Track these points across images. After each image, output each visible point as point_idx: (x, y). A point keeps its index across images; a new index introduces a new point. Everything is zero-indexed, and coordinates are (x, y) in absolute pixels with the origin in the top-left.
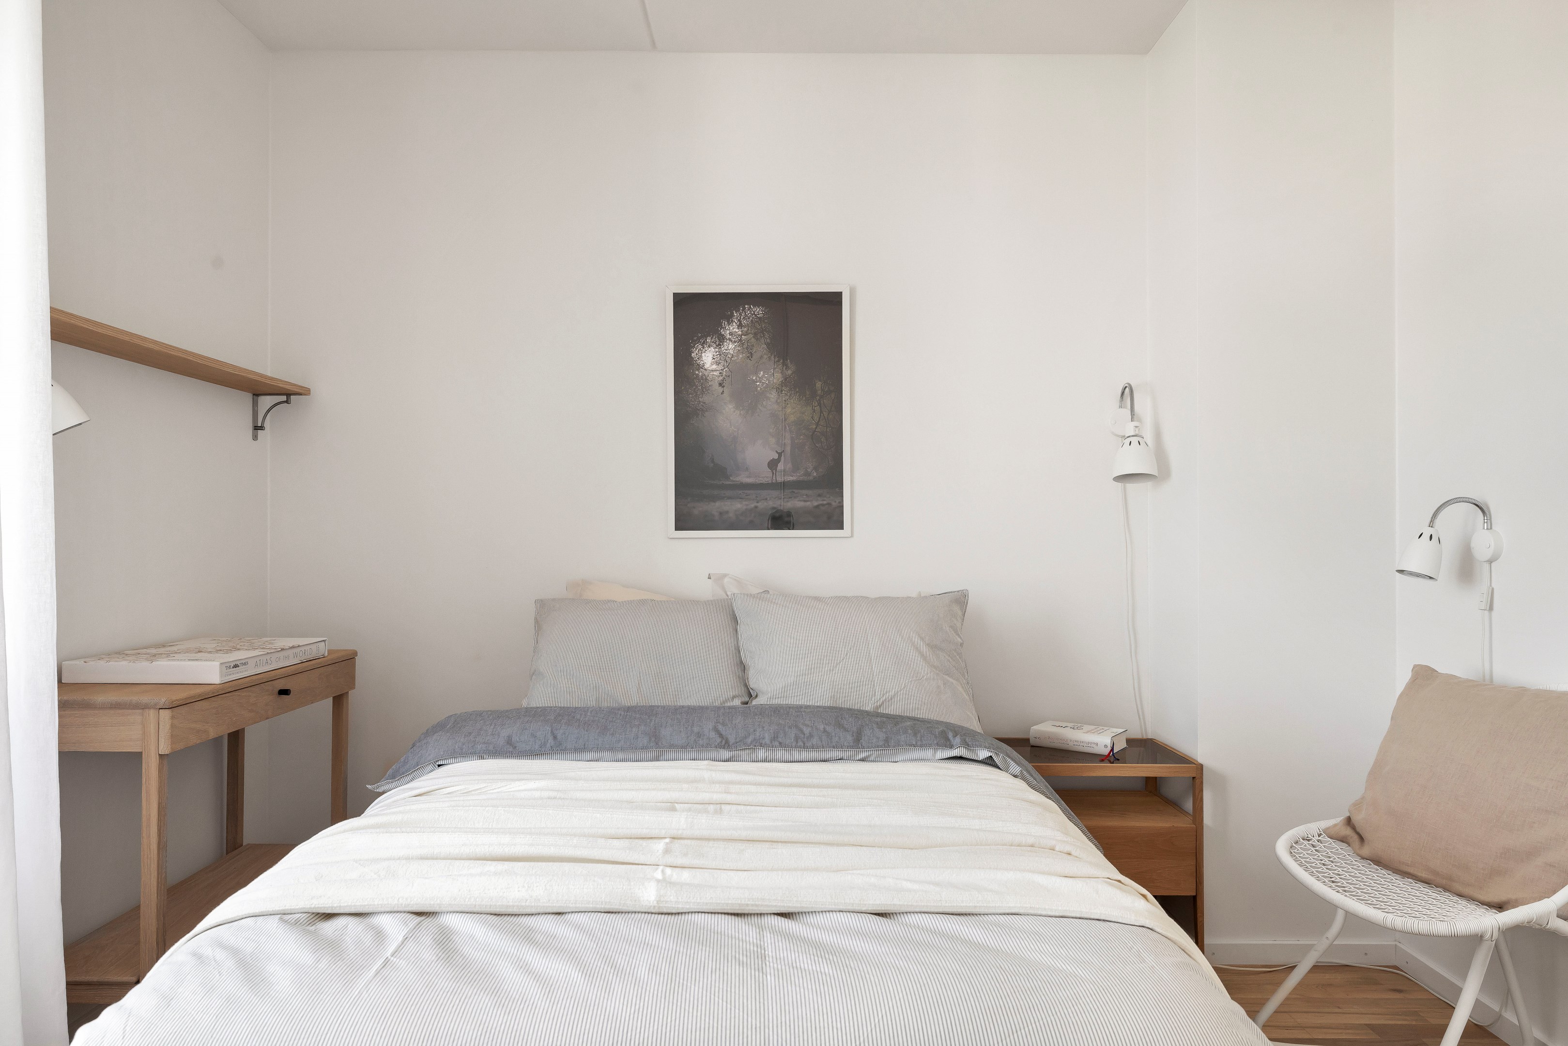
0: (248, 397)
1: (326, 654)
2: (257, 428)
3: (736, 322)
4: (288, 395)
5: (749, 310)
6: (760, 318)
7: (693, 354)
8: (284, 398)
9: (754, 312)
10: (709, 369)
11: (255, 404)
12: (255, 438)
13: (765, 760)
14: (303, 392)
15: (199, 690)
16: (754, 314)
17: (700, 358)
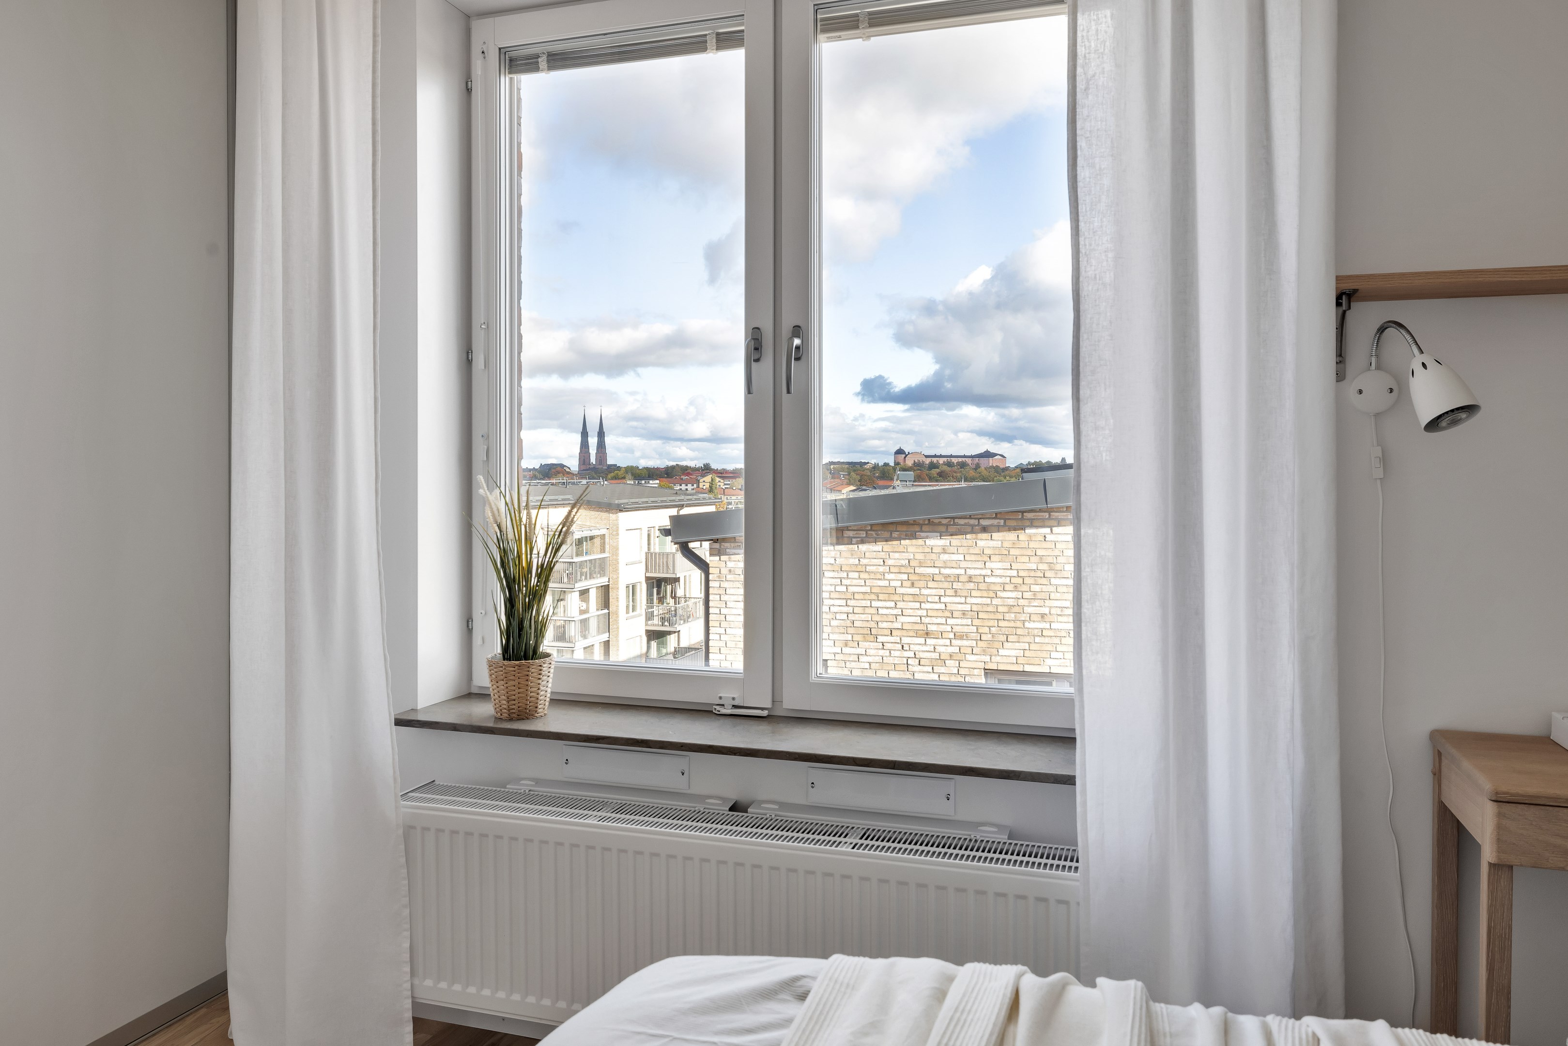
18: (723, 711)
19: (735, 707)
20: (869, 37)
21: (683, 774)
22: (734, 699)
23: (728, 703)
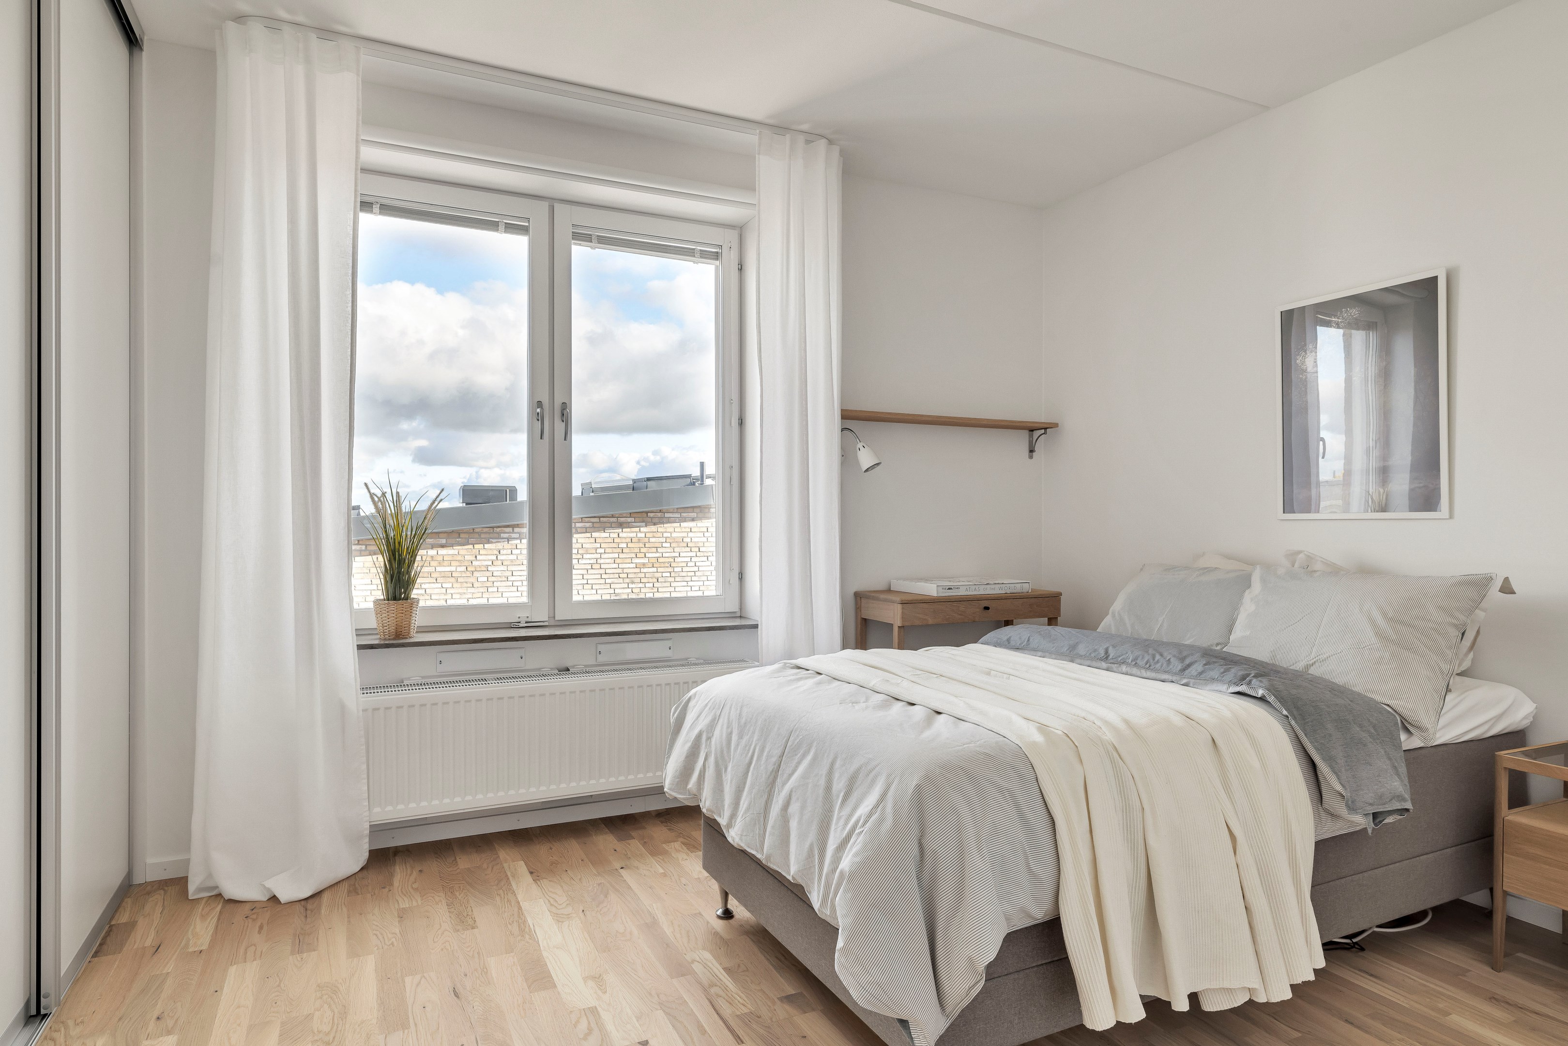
0: (1027, 432)
1: (1030, 591)
2: (1032, 451)
3: (1334, 326)
4: (1045, 429)
5: (1346, 313)
6: (1356, 319)
7: (1297, 361)
8: (1043, 431)
9: (1350, 314)
10: (1311, 371)
11: (1031, 436)
12: (1031, 457)
13: (1126, 674)
14: (1055, 426)
15: (921, 598)
16: (1351, 315)
17: (1303, 363)
18: (521, 625)
19: (526, 623)
20: (595, 248)
21: (522, 658)
22: (528, 617)
23: (523, 620)
